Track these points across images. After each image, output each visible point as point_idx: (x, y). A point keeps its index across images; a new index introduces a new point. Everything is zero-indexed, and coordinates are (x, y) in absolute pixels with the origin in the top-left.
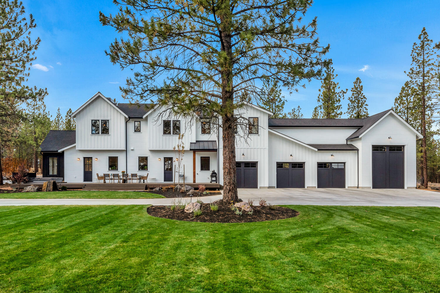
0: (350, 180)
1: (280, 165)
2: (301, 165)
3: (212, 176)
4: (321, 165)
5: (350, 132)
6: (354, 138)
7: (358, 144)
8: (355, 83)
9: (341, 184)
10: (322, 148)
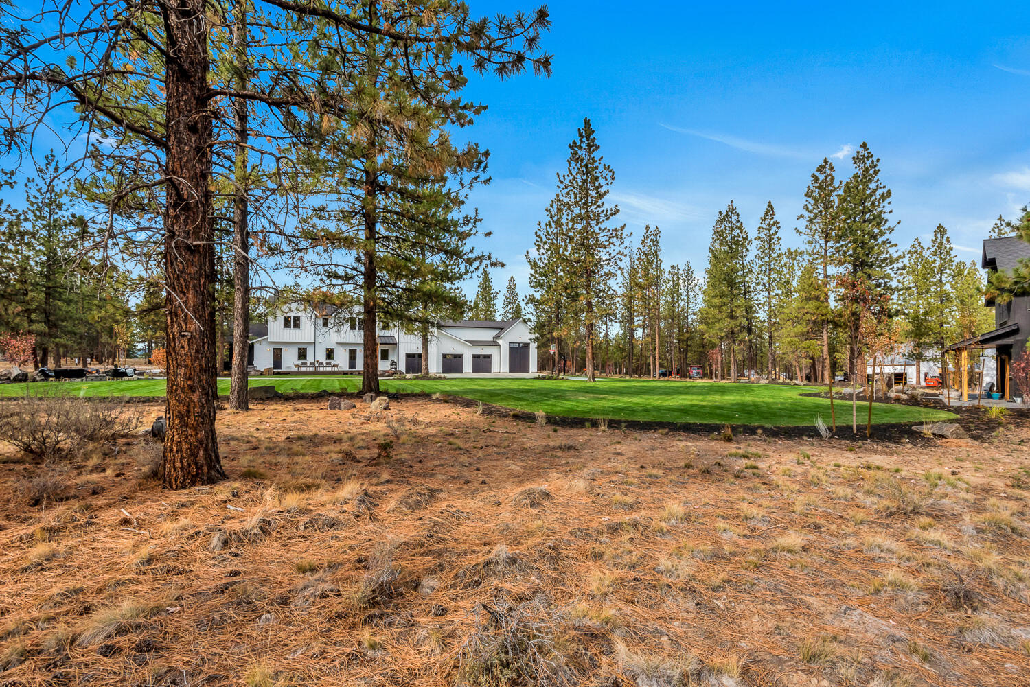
0: (495, 368)
1: (444, 356)
2: (460, 356)
3: (392, 365)
4: (475, 357)
5: (495, 333)
6: (497, 337)
7: (500, 342)
8: (510, 281)
9: (488, 370)
10: (475, 344)
